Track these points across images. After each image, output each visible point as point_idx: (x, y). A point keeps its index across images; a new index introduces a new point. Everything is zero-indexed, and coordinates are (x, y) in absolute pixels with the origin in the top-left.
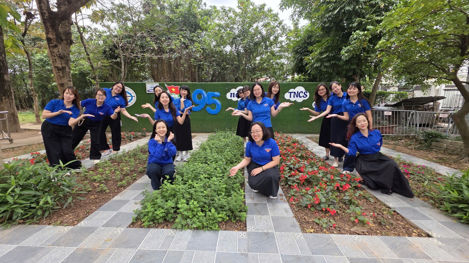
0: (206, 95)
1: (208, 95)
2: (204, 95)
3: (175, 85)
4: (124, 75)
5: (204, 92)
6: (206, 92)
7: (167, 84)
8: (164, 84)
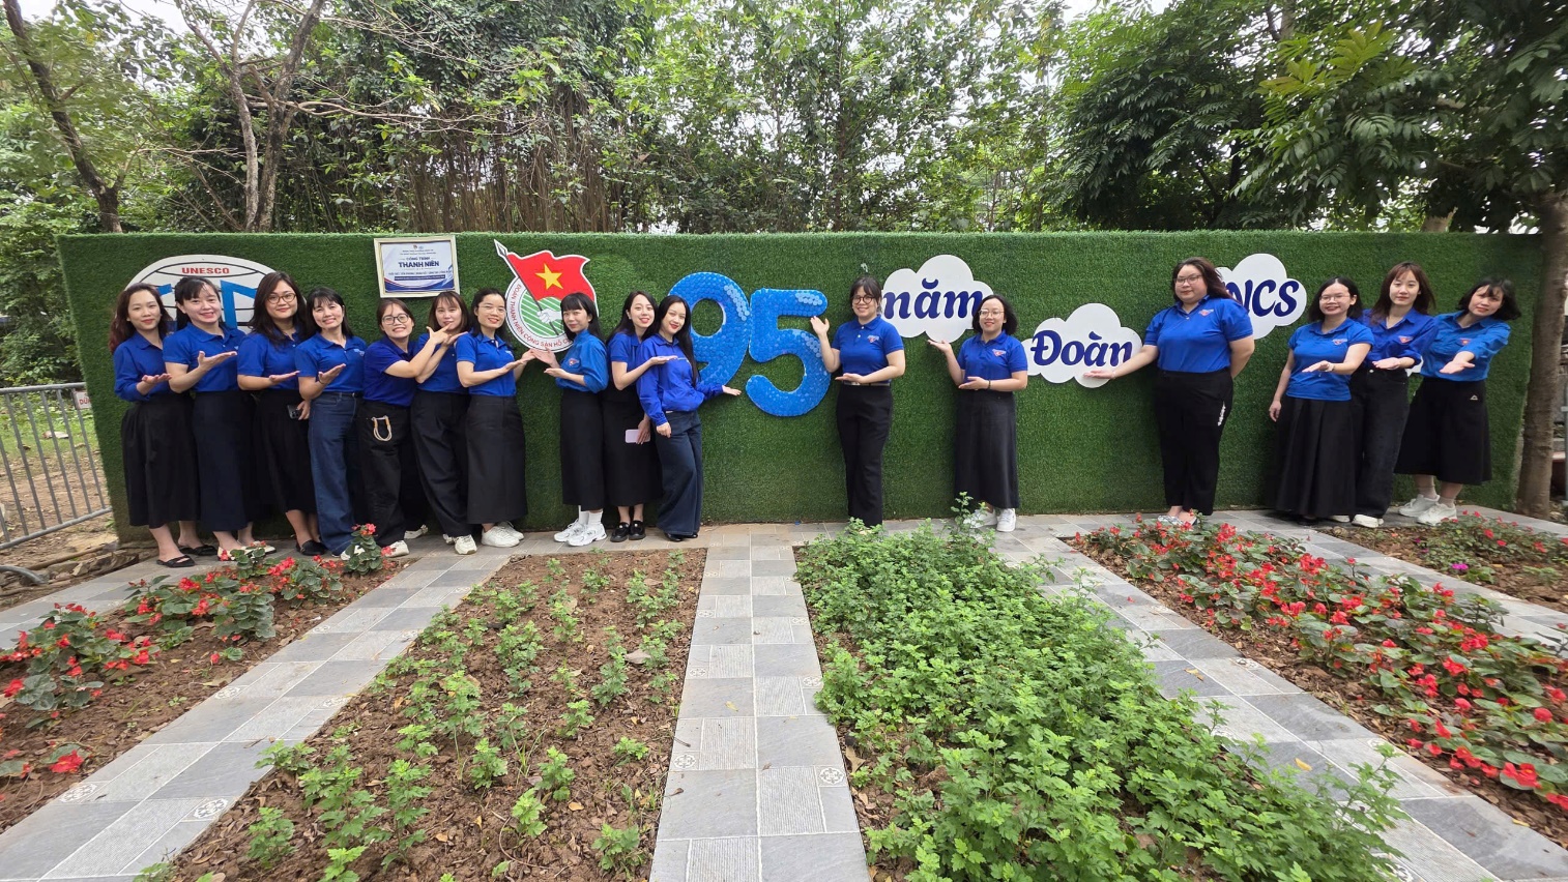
0: (743, 309)
1: (757, 308)
2: (732, 307)
3: (559, 247)
4: (261, 209)
5: (734, 291)
6: (748, 289)
7: (509, 244)
8: (490, 240)
